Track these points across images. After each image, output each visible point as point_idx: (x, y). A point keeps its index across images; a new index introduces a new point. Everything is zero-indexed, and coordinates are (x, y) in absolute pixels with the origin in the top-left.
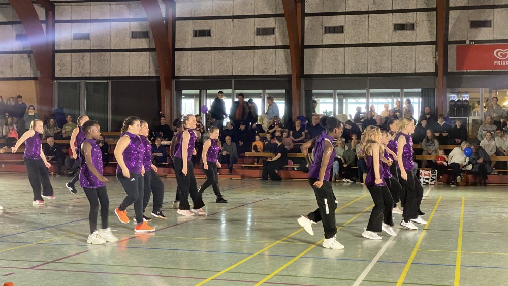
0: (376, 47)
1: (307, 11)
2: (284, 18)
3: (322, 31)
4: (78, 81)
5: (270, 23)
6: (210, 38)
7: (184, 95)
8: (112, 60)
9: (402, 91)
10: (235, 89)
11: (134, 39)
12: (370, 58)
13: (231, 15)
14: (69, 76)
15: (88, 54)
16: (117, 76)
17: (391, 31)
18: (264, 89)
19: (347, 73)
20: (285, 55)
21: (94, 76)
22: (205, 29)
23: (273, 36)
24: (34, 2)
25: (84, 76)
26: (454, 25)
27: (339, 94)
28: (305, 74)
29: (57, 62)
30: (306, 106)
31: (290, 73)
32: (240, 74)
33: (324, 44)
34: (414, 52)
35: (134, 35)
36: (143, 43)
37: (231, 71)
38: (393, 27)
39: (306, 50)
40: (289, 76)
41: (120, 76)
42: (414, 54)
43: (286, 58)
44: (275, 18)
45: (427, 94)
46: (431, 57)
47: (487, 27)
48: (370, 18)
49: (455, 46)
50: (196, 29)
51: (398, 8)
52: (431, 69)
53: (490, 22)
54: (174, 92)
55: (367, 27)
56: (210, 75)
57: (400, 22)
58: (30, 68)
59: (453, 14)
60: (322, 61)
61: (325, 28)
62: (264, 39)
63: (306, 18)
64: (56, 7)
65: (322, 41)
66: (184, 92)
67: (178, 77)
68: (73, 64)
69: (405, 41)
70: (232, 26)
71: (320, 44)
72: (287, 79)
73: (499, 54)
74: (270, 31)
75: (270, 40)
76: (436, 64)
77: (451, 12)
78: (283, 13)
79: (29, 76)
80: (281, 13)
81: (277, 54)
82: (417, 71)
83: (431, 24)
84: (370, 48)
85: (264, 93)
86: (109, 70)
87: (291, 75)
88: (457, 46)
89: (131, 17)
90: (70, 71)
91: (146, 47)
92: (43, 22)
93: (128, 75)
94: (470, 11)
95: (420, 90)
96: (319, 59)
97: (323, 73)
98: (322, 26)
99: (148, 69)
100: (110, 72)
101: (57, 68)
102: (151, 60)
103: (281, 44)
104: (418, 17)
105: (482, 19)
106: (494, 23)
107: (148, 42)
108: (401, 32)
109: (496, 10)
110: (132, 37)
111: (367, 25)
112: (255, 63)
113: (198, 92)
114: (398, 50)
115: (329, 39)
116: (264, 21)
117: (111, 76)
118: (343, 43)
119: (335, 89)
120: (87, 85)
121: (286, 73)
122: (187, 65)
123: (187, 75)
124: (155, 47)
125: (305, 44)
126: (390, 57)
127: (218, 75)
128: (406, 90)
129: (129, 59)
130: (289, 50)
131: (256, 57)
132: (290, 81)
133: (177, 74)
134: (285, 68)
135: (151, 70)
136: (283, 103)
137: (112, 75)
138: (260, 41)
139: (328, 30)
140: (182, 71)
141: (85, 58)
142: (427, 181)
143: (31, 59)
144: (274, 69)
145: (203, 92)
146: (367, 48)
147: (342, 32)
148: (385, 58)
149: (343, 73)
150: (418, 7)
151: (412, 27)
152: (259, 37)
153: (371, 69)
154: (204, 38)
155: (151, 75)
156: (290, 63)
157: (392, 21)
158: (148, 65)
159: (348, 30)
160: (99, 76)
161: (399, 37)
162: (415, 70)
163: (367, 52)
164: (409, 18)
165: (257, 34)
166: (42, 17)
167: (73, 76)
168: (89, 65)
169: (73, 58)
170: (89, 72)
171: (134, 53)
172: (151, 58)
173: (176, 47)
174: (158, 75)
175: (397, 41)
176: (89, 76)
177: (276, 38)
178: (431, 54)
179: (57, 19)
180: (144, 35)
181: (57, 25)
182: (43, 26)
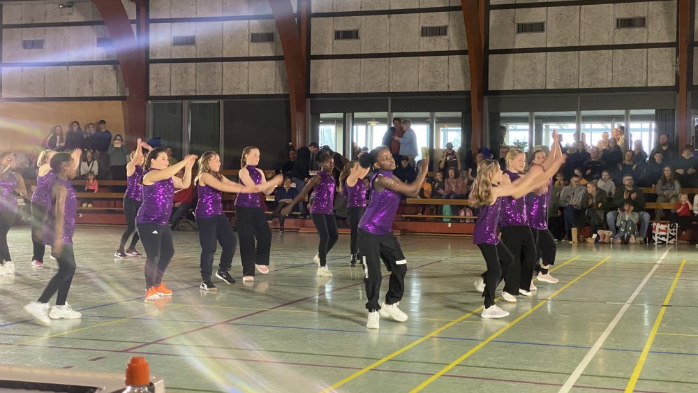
0: (590, 52)
1: (492, 2)
2: (461, 13)
3: (513, 29)
4: (180, 102)
5: (441, 19)
6: (358, 40)
7: (323, 119)
8: (224, 72)
9: (627, 113)
10: (392, 111)
11: (255, 44)
12: (581, 68)
13: (388, 9)
14: (169, 95)
15: (192, 65)
16: (232, 94)
17: (612, 29)
18: (432, 110)
19: (548, 88)
20: (462, 64)
21: (202, 94)
22: (351, 29)
23: (446, 37)
25: (187, 94)
27: (537, 118)
28: (490, 89)
29: (151, 76)
30: (490, 135)
31: (469, 88)
32: (399, 90)
33: (516, 47)
34: (645, 57)
35: (255, 38)
36: (266, 49)
37: (387, 86)
38: (615, 23)
39: (491, 57)
40: (467, 93)
41: (236, 93)
42: (645, 61)
43: (463, 69)
44: (448, 12)
45: (663, 118)
46: (670, 64)
48: (582, 12)
50: (339, 29)
52: (669, 81)
54: (309, 116)
55: (578, 24)
56: (358, 91)
57: (625, 16)
58: (116, 83)
60: (514, 71)
61: (519, 25)
62: (433, 41)
63: (492, 12)
64: (150, 1)
65: (514, 43)
66: (322, 116)
67: (315, 95)
68: (173, 79)
69: (632, 42)
70: (388, 25)
71: (510, 47)
72: (464, 97)
74: (440, 31)
75: (441, 44)
76: (677, 75)
78: (460, 5)
79: (115, 95)
80: (457, 5)
81: (451, 61)
82: (650, 85)
83: (670, 18)
84: (582, 52)
85: (432, 116)
86: (221, 86)
87: (470, 91)
89: (251, 14)
90: (169, 88)
91: (271, 54)
92: (133, 22)
93: (246, 93)
95: (653, 112)
96: (509, 69)
97: (515, 89)
98: (514, 22)
99: (273, 84)
100: (222, 89)
101: (152, 84)
102: (278, 74)
103: (456, 48)
104: (651, 9)
107: (274, 48)
108: (626, 30)
110: (252, 41)
111: (578, 20)
112: (420, 76)
113: (340, 115)
114: (622, 55)
115: (524, 40)
116: (432, 17)
117: (223, 94)
118: (544, 46)
119: (531, 111)
120: (192, 106)
121: (463, 89)
122: (327, 78)
123: (326, 92)
124: (283, 54)
125: (490, 48)
126: (610, 65)
127: (369, 91)
128: (633, 112)
129: (247, 71)
130: (467, 57)
131: (421, 67)
132: (468, 100)
133: (312, 92)
134: (462, 81)
135: (278, 86)
136: (457, 130)
137: (225, 93)
138: (427, 44)
139: (523, 28)
140: (319, 86)
141: (189, 70)
142: (663, 239)
143: (117, 71)
144: (446, 84)
145: (349, 115)
146: (577, 52)
147: (542, 30)
148: (604, 66)
149: (544, 88)
151: (642, 22)
152: (426, 39)
153: (582, 83)
154: (350, 42)
155: (277, 93)
156: (469, 74)
157: (614, 15)
158: (274, 79)
159: (551, 27)
160: (207, 94)
161: (623, 36)
162: (647, 83)
163: (577, 58)
164: (637, 10)
165: (423, 35)
166: (132, 15)
167: (173, 94)
168: (194, 80)
169: (173, 70)
170: (194, 88)
171: (254, 62)
172: (277, 70)
173: (312, 54)
174: (287, 92)
175: (619, 42)
176: (194, 94)
177: (449, 41)
178: (668, 60)
179: (151, 17)
180: (267, 37)
181: (151, 25)
182: (134, 27)
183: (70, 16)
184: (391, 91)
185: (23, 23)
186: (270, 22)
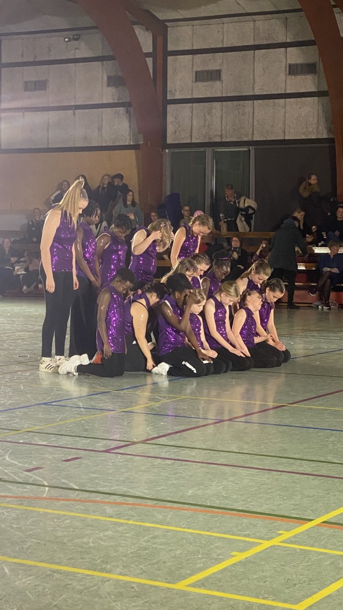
4: (202, 149)
11: (293, 77)
14: (189, 141)
15: (217, 105)
16: (264, 139)
21: (228, 140)
24: (135, 23)
25: (211, 141)
29: (169, 119)
35: (293, 70)
36: (307, 83)
41: (269, 139)
58: (128, 129)
64: (169, 29)
68: (195, 123)
79: (127, 143)
86: (251, 130)
89: (288, 40)
90: (189, 134)
91: (312, 89)
93: (282, 138)
99: (314, 126)
100: (253, 134)
101: (170, 129)
102: (320, 111)
107: (316, 81)
110: (290, 74)
117: (255, 139)
120: (215, 154)
124: (327, 89)
129: (284, 110)
135: (321, 128)
137: (257, 138)
141: (214, 111)
143: (130, 115)
155: (320, 137)
158: (316, 120)
160: (234, 140)
166: (148, 47)
167: (194, 141)
168: (219, 123)
169: (194, 112)
170: (219, 133)
171: (292, 100)
172: (321, 107)
174: (331, 136)
176: (219, 140)
179: (170, 48)
180: (310, 68)
181: (170, 58)
182: (149, 61)
183: (77, 51)
185: (25, 60)
186: (313, 49)
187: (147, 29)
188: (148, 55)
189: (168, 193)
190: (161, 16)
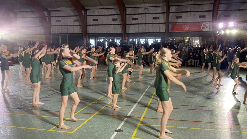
0: (148, 24)
1: (127, 13)
2: (120, 16)
4: (58, 35)
5: (116, 17)
7: (90, 39)
8: (68, 28)
9: (155, 38)
11: (75, 22)
12: (146, 28)
13: (104, 14)
15: (61, 26)
17: (152, 20)
19: (139, 32)
20: (121, 27)
22: (96, 19)
24: (44, 11)
26: (171, 18)
28: (127, 32)
32: (107, 33)
33: (132, 23)
34: (159, 26)
38: (153, 18)
39: (127, 26)
40: (122, 33)
41: (71, 33)
44: (117, 15)
47: (181, 18)
48: (146, 16)
49: (171, 24)
50: (94, 19)
51: (155, 12)
53: (182, 17)
54: (87, 38)
56: (98, 33)
57: (155, 17)
58: (43, 31)
59: (171, 14)
61: (133, 18)
63: (127, 15)
64: (51, 12)
65: (132, 22)
67: (88, 34)
68: (56, 30)
69: (156, 22)
70: (104, 18)
71: (131, 23)
73: (184, 26)
74: (116, 20)
75: (116, 22)
76: (166, 30)
77: (170, 14)
79: (43, 33)
80: (119, 14)
81: (118, 26)
82: (160, 32)
83: (164, 17)
84: (146, 25)
86: (67, 31)
88: (172, 24)
89: (74, 15)
91: (78, 24)
93: (73, 33)
94: (176, 13)
95: (161, 37)
96: (131, 28)
97: (132, 32)
101: (52, 31)
102: (80, 28)
103: (119, 24)
104: (160, 15)
105: (180, 16)
106: (183, 17)
108: (155, 20)
109: (183, 13)
111: (145, 18)
112: (112, 29)
114: (154, 25)
115: (134, 22)
116: (114, 16)
117: (68, 33)
118: (138, 23)
120: (61, 36)
122: (91, 30)
123: (91, 33)
124: (81, 24)
125: (127, 24)
127: (101, 33)
128: (157, 37)
130: (122, 25)
131: (112, 27)
132: (122, 35)
133: (88, 33)
134: (121, 31)
135: (80, 31)
138: (113, 22)
141: (60, 28)
144: (117, 31)
145: (96, 38)
147: (138, 20)
148: (151, 28)
150: (160, 12)
151: (158, 18)
152: (113, 21)
153: (146, 31)
154: (96, 22)
155: (80, 33)
156: (122, 29)
157: (153, 16)
160: (64, 33)
164: (158, 15)
165: (112, 20)
166: (47, 15)
167: (56, 33)
168: (61, 30)
169: (56, 28)
170: (61, 32)
171: (75, 26)
173: (88, 24)
174: (82, 33)
175: (154, 23)
177: (118, 22)
178: (164, 27)
179: (51, 16)
180: (78, 21)
181: (51, 18)
182: (47, 18)
184: (105, 33)
185: (22, 17)
186: (78, 17)
187: (46, 12)
188: (47, 17)
189: (52, 43)
190: (49, 9)
